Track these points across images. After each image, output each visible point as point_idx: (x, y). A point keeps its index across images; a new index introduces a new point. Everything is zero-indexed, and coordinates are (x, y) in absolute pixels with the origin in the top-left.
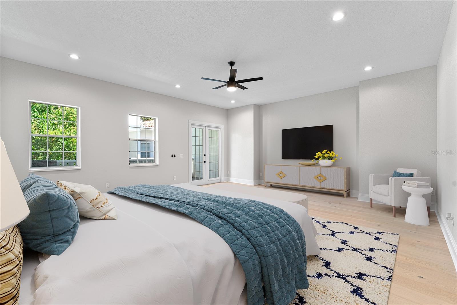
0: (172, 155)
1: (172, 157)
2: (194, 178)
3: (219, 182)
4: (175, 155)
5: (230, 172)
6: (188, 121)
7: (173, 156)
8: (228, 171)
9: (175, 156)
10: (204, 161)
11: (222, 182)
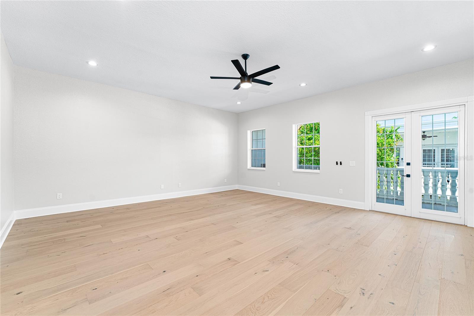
1: (337, 164)
2: (426, 205)
4: (341, 162)
6: (365, 113)
7: (339, 163)
9: (341, 164)
10: (407, 175)
11: (467, 226)
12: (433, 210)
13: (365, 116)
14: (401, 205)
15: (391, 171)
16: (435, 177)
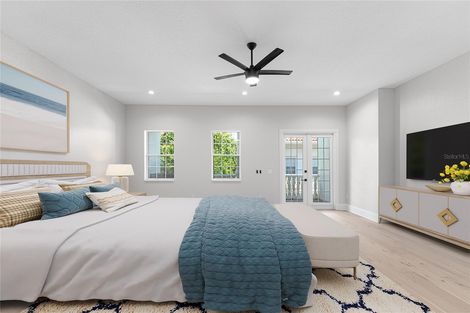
0: (257, 171)
1: (257, 172)
2: (315, 200)
3: (332, 210)
4: (260, 171)
5: (349, 197)
6: (279, 130)
7: (259, 172)
8: (347, 195)
9: (261, 172)
10: (305, 179)
11: (335, 210)
12: (318, 203)
13: (279, 132)
14: (301, 202)
15: (295, 177)
16: (294, 180)
